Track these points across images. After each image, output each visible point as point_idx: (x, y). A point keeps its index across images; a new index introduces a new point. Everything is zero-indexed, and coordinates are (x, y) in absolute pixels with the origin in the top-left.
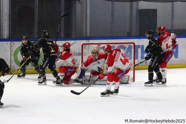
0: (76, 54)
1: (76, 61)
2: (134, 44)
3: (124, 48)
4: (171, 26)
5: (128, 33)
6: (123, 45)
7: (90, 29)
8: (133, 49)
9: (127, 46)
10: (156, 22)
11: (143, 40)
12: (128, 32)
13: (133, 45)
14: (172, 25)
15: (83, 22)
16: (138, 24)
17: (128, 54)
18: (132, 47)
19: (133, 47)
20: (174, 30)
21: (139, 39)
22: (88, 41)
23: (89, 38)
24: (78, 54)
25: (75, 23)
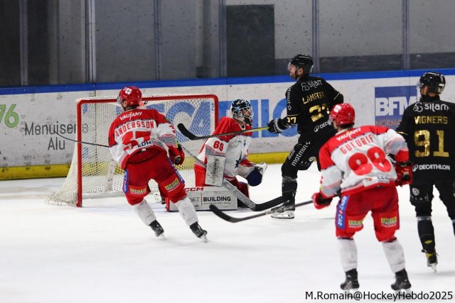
0: (63, 127)
1: (62, 147)
2: (216, 98)
3: (189, 109)
4: (313, 50)
5: (199, 70)
6: (186, 101)
7: (97, 60)
8: (214, 112)
9: (196, 104)
10: (273, 40)
11: (238, 89)
12: (197, 68)
13: (212, 100)
14: (315, 48)
15: (78, 43)
16: (225, 44)
17: (201, 125)
18: (211, 106)
19: (212, 108)
20: (321, 59)
21: (229, 86)
22: (93, 92)
23: (95, 84)
24: (66, 129)
25: (58, 45)
